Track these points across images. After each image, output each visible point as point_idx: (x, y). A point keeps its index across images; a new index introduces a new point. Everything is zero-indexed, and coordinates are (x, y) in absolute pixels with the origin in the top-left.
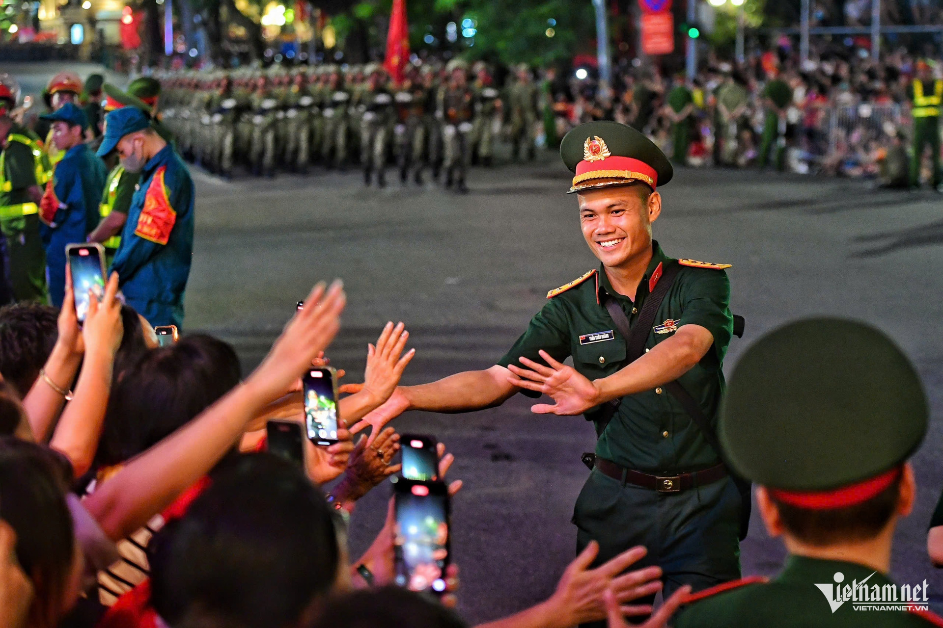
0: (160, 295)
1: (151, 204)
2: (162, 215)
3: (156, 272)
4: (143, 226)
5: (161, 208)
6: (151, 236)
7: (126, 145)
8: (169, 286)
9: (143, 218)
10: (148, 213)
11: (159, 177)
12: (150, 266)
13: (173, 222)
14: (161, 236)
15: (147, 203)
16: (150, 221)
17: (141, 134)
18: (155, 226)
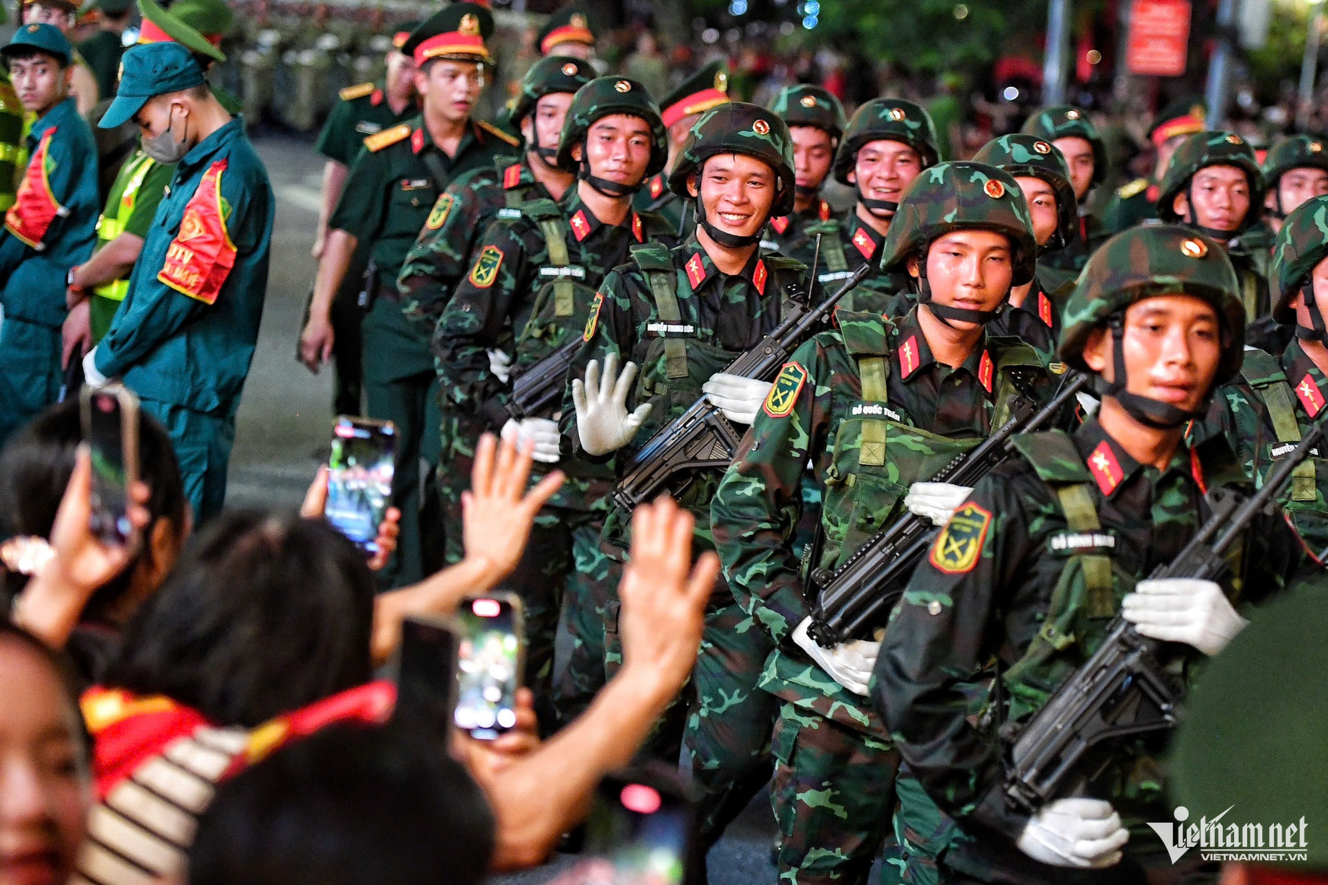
0: (194, 396)
1: (192, 229)
2: (212, 251)
3: (190, 353)
4: (174, 266)
5: (211, 238)
6: (186, 286)
7: (158, 115)
8: (211, 383)
9: (175, 251)
10: (186, 244)
11: (211, 180)
12: (180, 343)
13: (231, 265)
14: (206, 288)
15: (186, 225)
16: (187, 259)
17: (186, 97)
18: (196, 270)
